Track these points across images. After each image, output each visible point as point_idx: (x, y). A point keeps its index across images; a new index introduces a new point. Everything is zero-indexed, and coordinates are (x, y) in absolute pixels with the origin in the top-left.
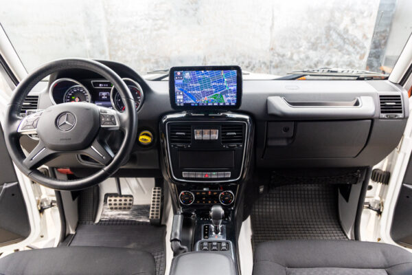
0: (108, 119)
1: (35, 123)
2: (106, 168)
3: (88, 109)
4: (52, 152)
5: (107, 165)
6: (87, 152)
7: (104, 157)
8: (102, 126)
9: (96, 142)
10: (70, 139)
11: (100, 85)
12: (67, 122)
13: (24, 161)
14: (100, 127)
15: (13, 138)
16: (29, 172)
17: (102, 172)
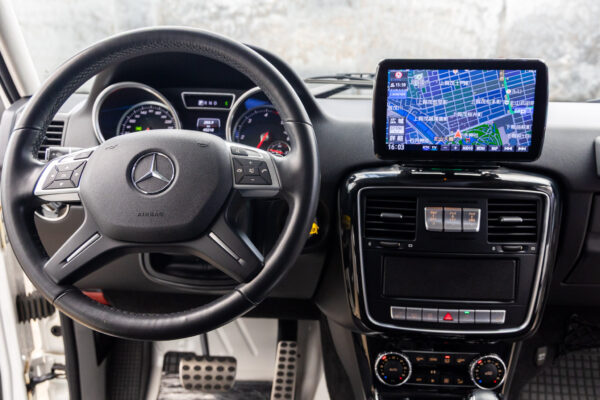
0: (251, 171)
1: (77, 174)
2: (245, 288)
3: (204, 146)
4: (113, 245)
5: (247, 280)
6: (199, 248)
7: (241, 261)
8: (236, 186)
9: (222, 224)
10: (162, 214)
11: (201, 102)
12: (155, 175)
13: (46, 265)
14: (233, 189)
15: (22, 209)
16: (57, 290)
17: (235, 295)
